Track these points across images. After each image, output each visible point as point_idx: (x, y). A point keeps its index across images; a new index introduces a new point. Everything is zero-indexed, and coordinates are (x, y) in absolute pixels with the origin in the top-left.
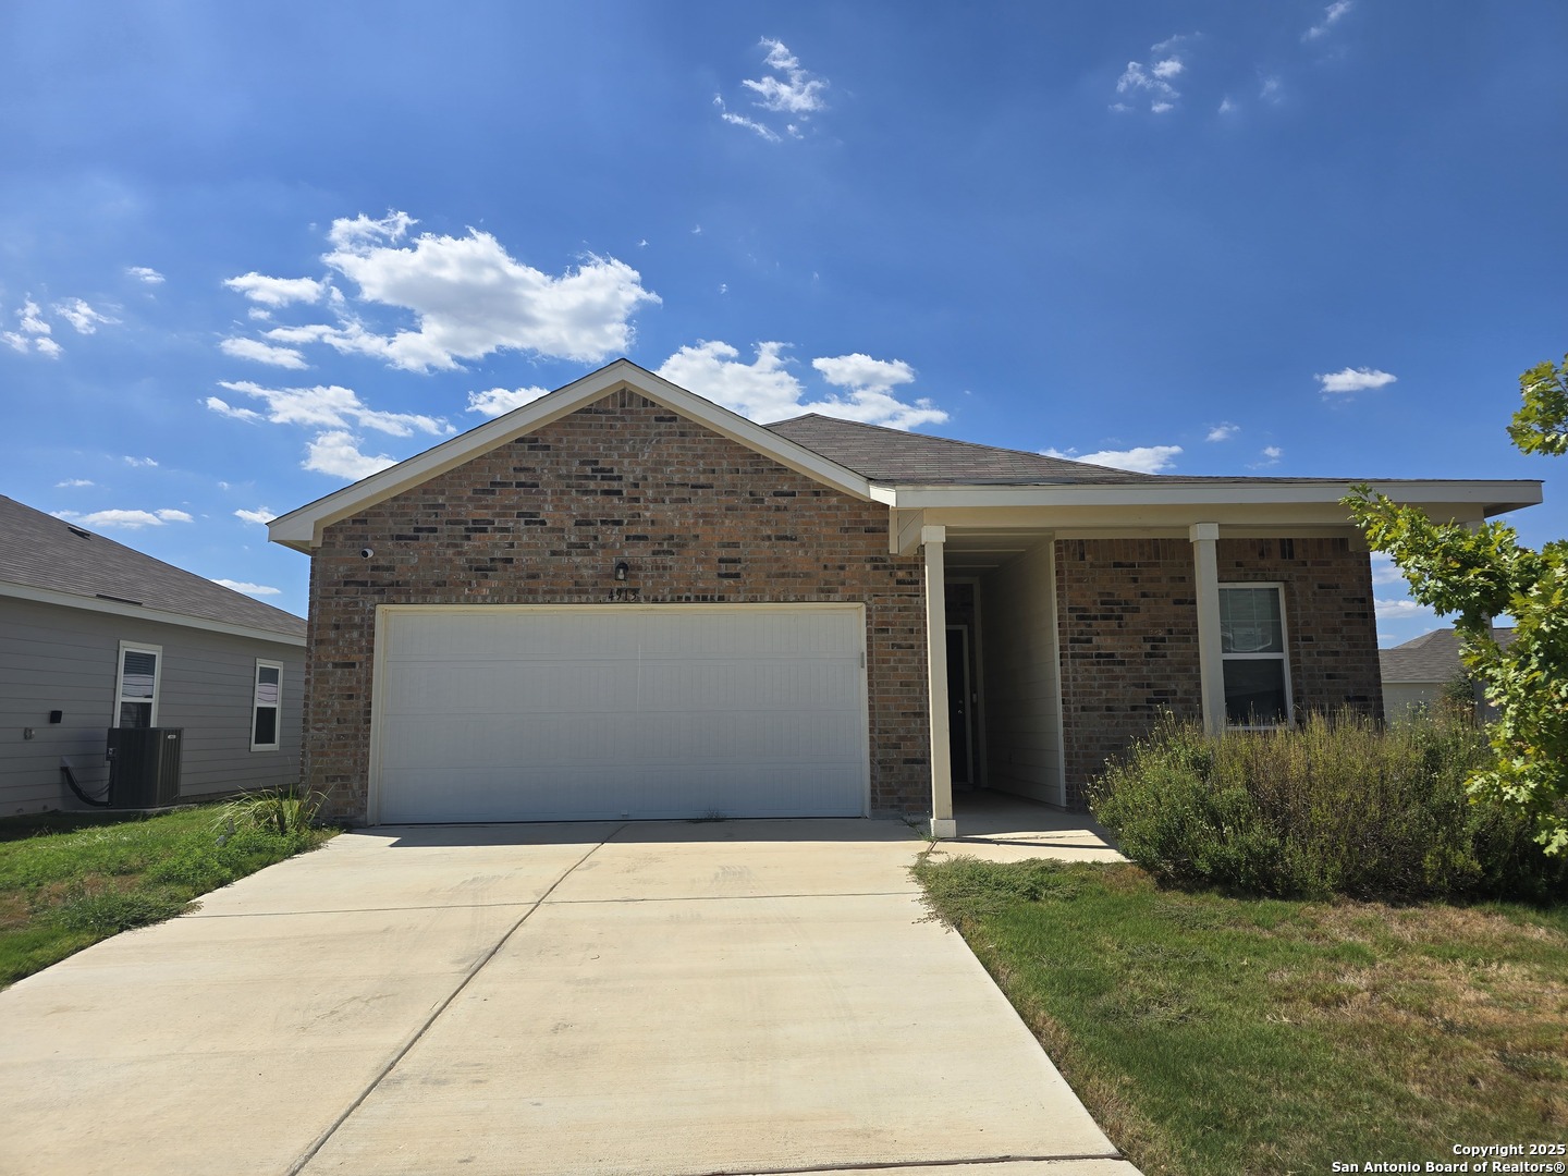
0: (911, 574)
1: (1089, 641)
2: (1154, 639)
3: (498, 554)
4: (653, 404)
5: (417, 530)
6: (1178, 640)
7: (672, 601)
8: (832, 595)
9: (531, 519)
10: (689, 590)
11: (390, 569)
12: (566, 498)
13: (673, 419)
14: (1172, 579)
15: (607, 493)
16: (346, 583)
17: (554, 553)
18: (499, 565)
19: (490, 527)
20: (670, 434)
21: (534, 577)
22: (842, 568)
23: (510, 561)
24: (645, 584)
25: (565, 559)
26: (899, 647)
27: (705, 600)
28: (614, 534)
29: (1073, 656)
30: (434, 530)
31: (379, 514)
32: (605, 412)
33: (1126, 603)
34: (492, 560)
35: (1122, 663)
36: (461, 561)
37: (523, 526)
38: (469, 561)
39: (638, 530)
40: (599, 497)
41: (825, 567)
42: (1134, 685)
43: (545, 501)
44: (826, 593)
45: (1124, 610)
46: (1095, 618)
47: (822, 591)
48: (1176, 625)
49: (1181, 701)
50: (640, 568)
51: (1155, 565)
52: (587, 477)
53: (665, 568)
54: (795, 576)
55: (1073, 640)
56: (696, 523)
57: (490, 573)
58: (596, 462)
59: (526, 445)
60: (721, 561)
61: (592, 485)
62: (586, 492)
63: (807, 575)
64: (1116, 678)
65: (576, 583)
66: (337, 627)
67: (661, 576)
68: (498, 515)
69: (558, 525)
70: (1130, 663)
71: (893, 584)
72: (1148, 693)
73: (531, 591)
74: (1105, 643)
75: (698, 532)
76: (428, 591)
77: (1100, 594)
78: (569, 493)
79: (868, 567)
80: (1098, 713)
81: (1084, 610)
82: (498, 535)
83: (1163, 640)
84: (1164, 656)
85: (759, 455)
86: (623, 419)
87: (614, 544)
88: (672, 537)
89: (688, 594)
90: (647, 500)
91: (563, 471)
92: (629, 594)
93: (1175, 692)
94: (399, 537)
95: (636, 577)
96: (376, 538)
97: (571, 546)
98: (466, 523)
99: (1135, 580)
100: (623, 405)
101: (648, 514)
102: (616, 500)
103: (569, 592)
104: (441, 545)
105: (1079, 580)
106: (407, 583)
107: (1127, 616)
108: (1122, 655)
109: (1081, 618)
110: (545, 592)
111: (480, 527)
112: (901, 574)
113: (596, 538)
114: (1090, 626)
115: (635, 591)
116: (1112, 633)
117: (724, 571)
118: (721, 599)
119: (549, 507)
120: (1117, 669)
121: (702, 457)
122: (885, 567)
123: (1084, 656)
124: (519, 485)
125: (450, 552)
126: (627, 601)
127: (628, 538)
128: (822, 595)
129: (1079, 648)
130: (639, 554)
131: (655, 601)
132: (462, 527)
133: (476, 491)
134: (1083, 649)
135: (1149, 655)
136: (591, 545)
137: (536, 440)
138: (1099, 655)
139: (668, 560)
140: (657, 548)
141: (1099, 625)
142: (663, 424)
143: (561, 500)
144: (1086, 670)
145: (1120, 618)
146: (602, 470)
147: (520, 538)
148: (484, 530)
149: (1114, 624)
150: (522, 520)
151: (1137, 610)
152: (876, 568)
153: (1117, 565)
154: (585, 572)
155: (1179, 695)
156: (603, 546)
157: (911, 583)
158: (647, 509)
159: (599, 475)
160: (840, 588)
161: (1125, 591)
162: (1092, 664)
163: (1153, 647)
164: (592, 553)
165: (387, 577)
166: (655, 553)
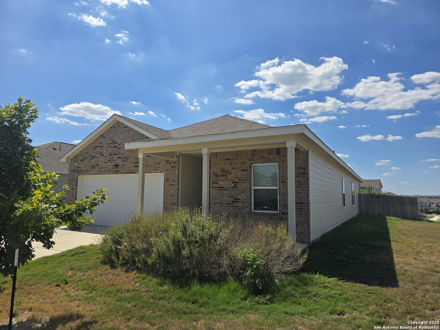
0: (175, 164)
1: (217, 183)
2: (235, 182)
3: (96, 163)
4: (123, 124)
5: (84, 158)
6: (242, 183)
7: (125, 174)
8: (157, 171)
9: (102, 154)
10: (128, 171)
11: (80, 167)
12: (107, 149)
13: (127, 127)
14: (242, 163)
15: (115, 147)
16: (73, 171)
17: (105, 162)
18: (96, 166)
19: (95, 157)
20: (126, 131)
21: (101, 168)
22: (159, 163)
23: (98, 165)
24: (120, 169)
25: (107, 164)
26: (171, 185)
27: (131, 173)
28: (115, 157)
29: (213, 188)
30: (86, 158)
31: (78, 155)
32: (115, 127)
33: (228, 171)
34: (95, 164)
35: (226, 190)
36: (90, 165)
37: (100, 156)
38: (91, 165)
39: (119, 156)
40: (113, 148)
41: (156, 163)
42: (229, 197)
43: (104, 150)
45: (227, 173)
46: (219, 176)
47: (155, 170)
48: (242, 178)
49: (242, 202)
50: (119, 165)
51: (237, 159)
53: (124, 165)
54: (149, 166)
55: (213, 183)
56: (130, 153)
57: (95, 168)
58: (113, 140)
59: (101, 137)
60: (135, 163)
61: (112, 145)
62: (111, 147)
63: (152, 166)
64: (224, 194)
65: (108, 170)
66: (72, 180)
67: (123, 167)
68: (96, 154)
69: (106, 156)
70: (228, 190)
71: (170, 168)
72: (232, 199)
73: (101, 172)
74: (222, 184)
75: (131, 155)
76: (85, 172)
77: (221, 169)
78: (108, 148)
79: (165, 163)
80: (218, 205)
81: (217, 174)
82: (96, 159)
83: (238, 183)
84: (238, 188)
85: (143, 134)
86: (118, 128)
87: (115, 160)
88: (126, 157)
90: (122, 148)
91: (107, 143)
93: (240, 199)
94: (81, 160)
95: (119, 168)
96: (78, 161)
97: (108, 160)
98: (91, 156)
99: (231, 164)
100: (118, 125)
101: (121, 152)
102: (116, 148)
103: (107, 172)
104: (87, 162)
105: (216, 165)
106: (82, 171)
107: (228, 175)
108: (227, 187)
109: (216, 176)
110: (103, 172)
111: (93, 157)
112: (172, 165)
113: (112, 158)
114: (218, 178)
115: (118, 171)
116: (224, 180)
117: (135, 165)
118: (134, 173)
119: (105, 151)
120: (224, 191)
121: (132, 136)
122: (169, 163)
123: (216, 188)
124: (100, 146)
125: (89, 163)
126: (117, 174)
127: (118, 158)
129: (215, 185)
130: (119, 162)
131: (122, 173)
132: (91, 157)
133: (93, 149)
134: (216, 185)
135: (233, 187)
136: (111, 160)
137: (103, 136)
138: (220, 187)
139: (125, 163)
141: (220, 178)
142: (125, 128)
143: (107, 150)
144: (216, 192)
145: (226, 176)
147: (100, 159)
148: (94, 158)
149: (224, 178)
150: (100, 155)
151: (231, 173)
152: (167, 163)
153: (226, 159)
154: (110, 167)
155: (242, 200)
156: (113, 160)
157: (175, 167)
158: (121, 151)
159: (113, 143)
160: (159, 169)
161: (228, 167)
162: (218, 190)
163: (235, 185)
164: (111, 162)
165: (79, 169)
166: (123, 161)
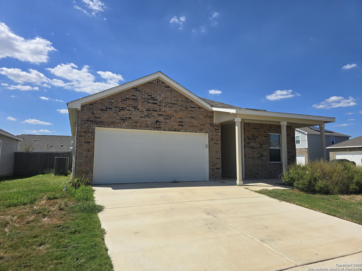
0: (218, 127)
1: (250, 144)
2: (261, 144)
3: (127, 116)
4: (164, 83)
5: (107, 108)
6: (265, 144)
7: (168, 131)
8: (202, 131)
9: (136, 108)
10: (172, 128)
11: (99, 118)
12: (144, 104)
13: (169, 87)
14: (264, 132)
15: (154, 103)
16: (87, 121)
17: (141, 117)
18: (128, 119)
19: (125, 109)
20: (168, 91)
21: (136, 122)
22: (204, 125)
23: (130, 118)
24: (162, 126)
25: (144, 119)
26: (215, 144)
27: (175, 131)
28: (155, 114)
29: (247, 147)
30: (111, 109)
31: (96, 103)
32: (153, 84)
33: (256, 136)
34: (126, 118)
35: (255, 149)
36: (118, 117)
37: (133, 110)
38: (120, 117)
39: (161, 113)
40: (152, 104)
41: (201, 125)
42: (257, 153)
43: (139, 104)
44: (201, 131)
45: (256, 138)
46: (251, 139)
47: (200, 130)
48: (264, 141)
49: (265, 157)
50: (161, 122)
51: (261, 129)
52: (149, 99)
53: (167, 123)
54: (195, 126)
55: (247, 144)
56: (174, 113)
57: (125, 121)
58: (151, 96)
59: (135, 90)
60: (179, 122)
61: (150, 101)
62: (149, 103)
63: (197, 126)
64: (254, 152)
65: (146, 125)
66: (85, 132)
67: (166, 125)
68: (127, 106)
69: (142, 110)
70: (257, 149)
71: (214, 130)
72: (260, 155)
73: (135, 126)
74: (252, 144)
75: (174, 115)
76: (110, 124)
77: (252, 134)
79: (209, 125)
80: (251, 159)
81: (249, 137)
82: (128, 111)
83: (262, 144)
84: (262, 148)
85: (187, 98)
86: (157, 86)
87: (155, 116)
88: (168, 115)
89: (172, 129)
90: (163, 106)
91: (144, 97)
92: (159, 128)
93: (264, 155)
94: (102, 110)
95: (160, 124)
96: (95, 110)
97: (145, 115)
98: (119, 108)
99: (258, 132)
100: (158, 82)
101: (163, 109)
102: (156, 105)
103: (145, 127)
104: (113, 113)
105: (248, 131)
106: (104, 122)
107: (256, 139)
108: (256, 147)
109: (248, 139)
110: (139, 127)
111: (123, 109)
112: (216, 127)
113: (151, 114)
114: (250, 141)
115: (160, 128)
116: (254, 142)
117: (180, 124)
118: (179, 131)
119: (140, 106)
120: (255, 150)
121: (175, 97)
122: (213, 126)
123: (249, 147)
124: (133, 99)
125: (115, 115)
126: (158, 130)
127: (158, 115)
128: (200, 131)
129: (248, 145)
130: (161, 119)
131: (165, 130)
132: (118, 109)
133: (122, 100)
134: (249, 145)
135: (260, 147)
136: (150, 116)
137: (137, 89)
138: (252, 147)
139: (167, 121)
140: (165, 118)
141: (252, 141)
142: (167, 88)
145: (255, 139)
146: (153, 98)
147: (133, 113)
149: (254, 140)
150: (133, 108)
151: (258, 138)
152: (211, 126)
153: (255, 128)
154: (149, 122)
155: (265, 156)
156: (153, 116)
157: (218, 130)
160: (204, 130)
161: (256, 134)
162: (250, 149)
163: (261, 146)
164: (150, 118)
165: (99, 120)
166: (164, 119)
